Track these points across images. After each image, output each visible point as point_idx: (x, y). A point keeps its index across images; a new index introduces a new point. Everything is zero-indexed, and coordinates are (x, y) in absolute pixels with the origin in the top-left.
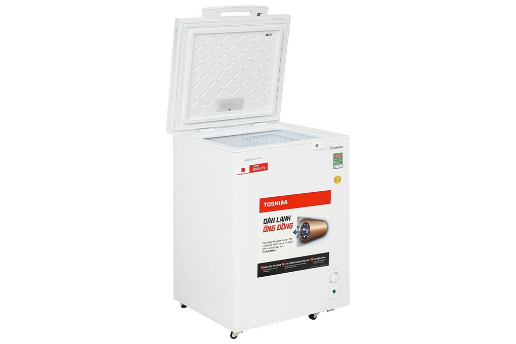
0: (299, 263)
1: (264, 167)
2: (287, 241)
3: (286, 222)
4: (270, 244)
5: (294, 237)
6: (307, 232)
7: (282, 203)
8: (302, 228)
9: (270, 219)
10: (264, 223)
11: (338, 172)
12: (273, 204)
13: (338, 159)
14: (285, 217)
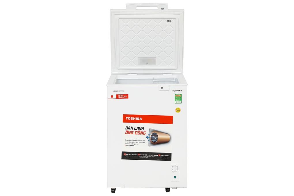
0: (150, 156)
1: (126, 96)
2: (142, 142)
3: (141, 131)
4: (130, 141)
5: (147, 140)
6: (156, 138)
7: (138, 119)
8: (152, 135)
9: (130, 127)
10: (126, 129)
11: (178, 106)
12: (132, 119)
13: (178, 98)
14: (140, 127)
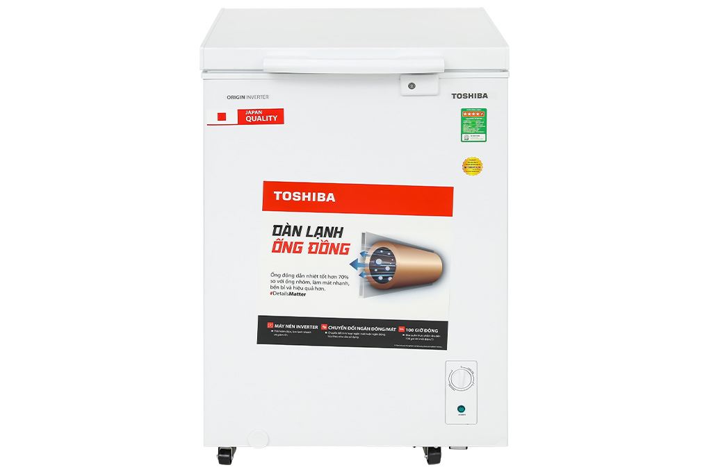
0: (365, 331)
1: (275, 116)
2: (334, 280)
3: (331, 240)
4: (290, 279)
5: (354, 274)
6: (388, 268)
7: (321, 197)
8: (374, 257)
9: (289, 227)
10: (274, 234)
11: (473, 150)
12: (297, 196)
13: (474, 122)
14: (327, 228)
